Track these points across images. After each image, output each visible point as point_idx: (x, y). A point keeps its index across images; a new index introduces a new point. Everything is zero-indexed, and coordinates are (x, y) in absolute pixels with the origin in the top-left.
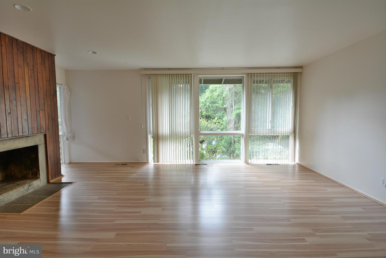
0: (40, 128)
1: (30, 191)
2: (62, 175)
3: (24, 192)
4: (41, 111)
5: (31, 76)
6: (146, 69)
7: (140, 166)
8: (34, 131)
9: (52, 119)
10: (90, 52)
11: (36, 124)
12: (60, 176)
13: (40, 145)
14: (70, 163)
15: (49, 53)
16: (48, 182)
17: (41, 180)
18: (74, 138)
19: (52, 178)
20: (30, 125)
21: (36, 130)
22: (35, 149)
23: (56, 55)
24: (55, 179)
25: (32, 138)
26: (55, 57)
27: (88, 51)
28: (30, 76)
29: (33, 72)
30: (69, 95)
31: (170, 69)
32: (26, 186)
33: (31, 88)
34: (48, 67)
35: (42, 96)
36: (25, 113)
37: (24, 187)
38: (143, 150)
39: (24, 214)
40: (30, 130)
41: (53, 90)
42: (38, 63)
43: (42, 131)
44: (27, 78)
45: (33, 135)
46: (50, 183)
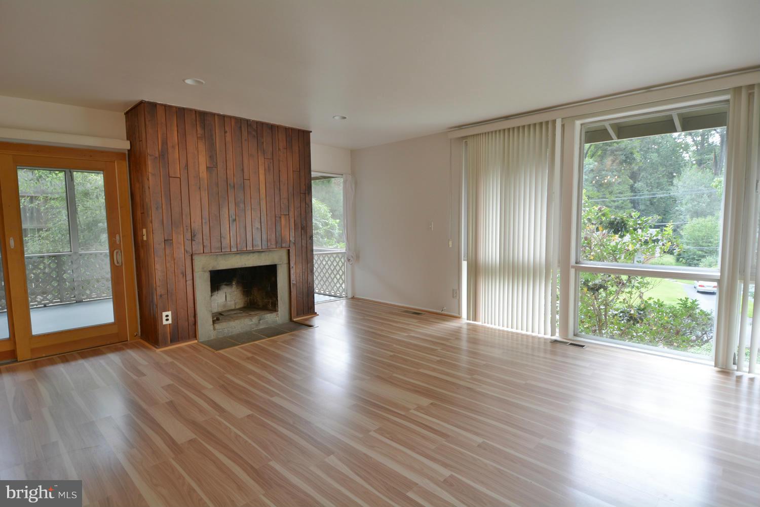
0: (280, 240)
1: (261, 327)
2: (316, 313)
3: (252, 326)
4: (283, 217)
5: (269, 167)
6: (460, 127)
7: (434, 321)
8: (271, 244)
9: (302, 228)
10: (337, 118)
11: (274, 236)
12: (312, 315)
13: (280, 264)
14: (353, 298)
15: (299, 131)
16: (291, 319)
17: (278, 314)
18: (358, 257)
19: (298, 315)
20: (264, 237)
21: (274, 243)
22: (271, 270)
23: (311, 132)
24: (302, 316)
25: (267, 254)
26: (311, 134)
27: (334, 117)
28: (267, 168)
29: (272, 161)
30: (354, 190)
31: (507, 118)
32: (255, 320)
33: (267, 185)
34: (297, 151)
35: (284, 195)
36: (258, 219)
37: (251, 319)
38: (453, 290)
39: (219, 353)
40: (264, 243)
41: (305, 185)
42: (281, 148)
43: (284, 245)
44: (262, 171)
45: (268, 250)
46: (293, 321)
